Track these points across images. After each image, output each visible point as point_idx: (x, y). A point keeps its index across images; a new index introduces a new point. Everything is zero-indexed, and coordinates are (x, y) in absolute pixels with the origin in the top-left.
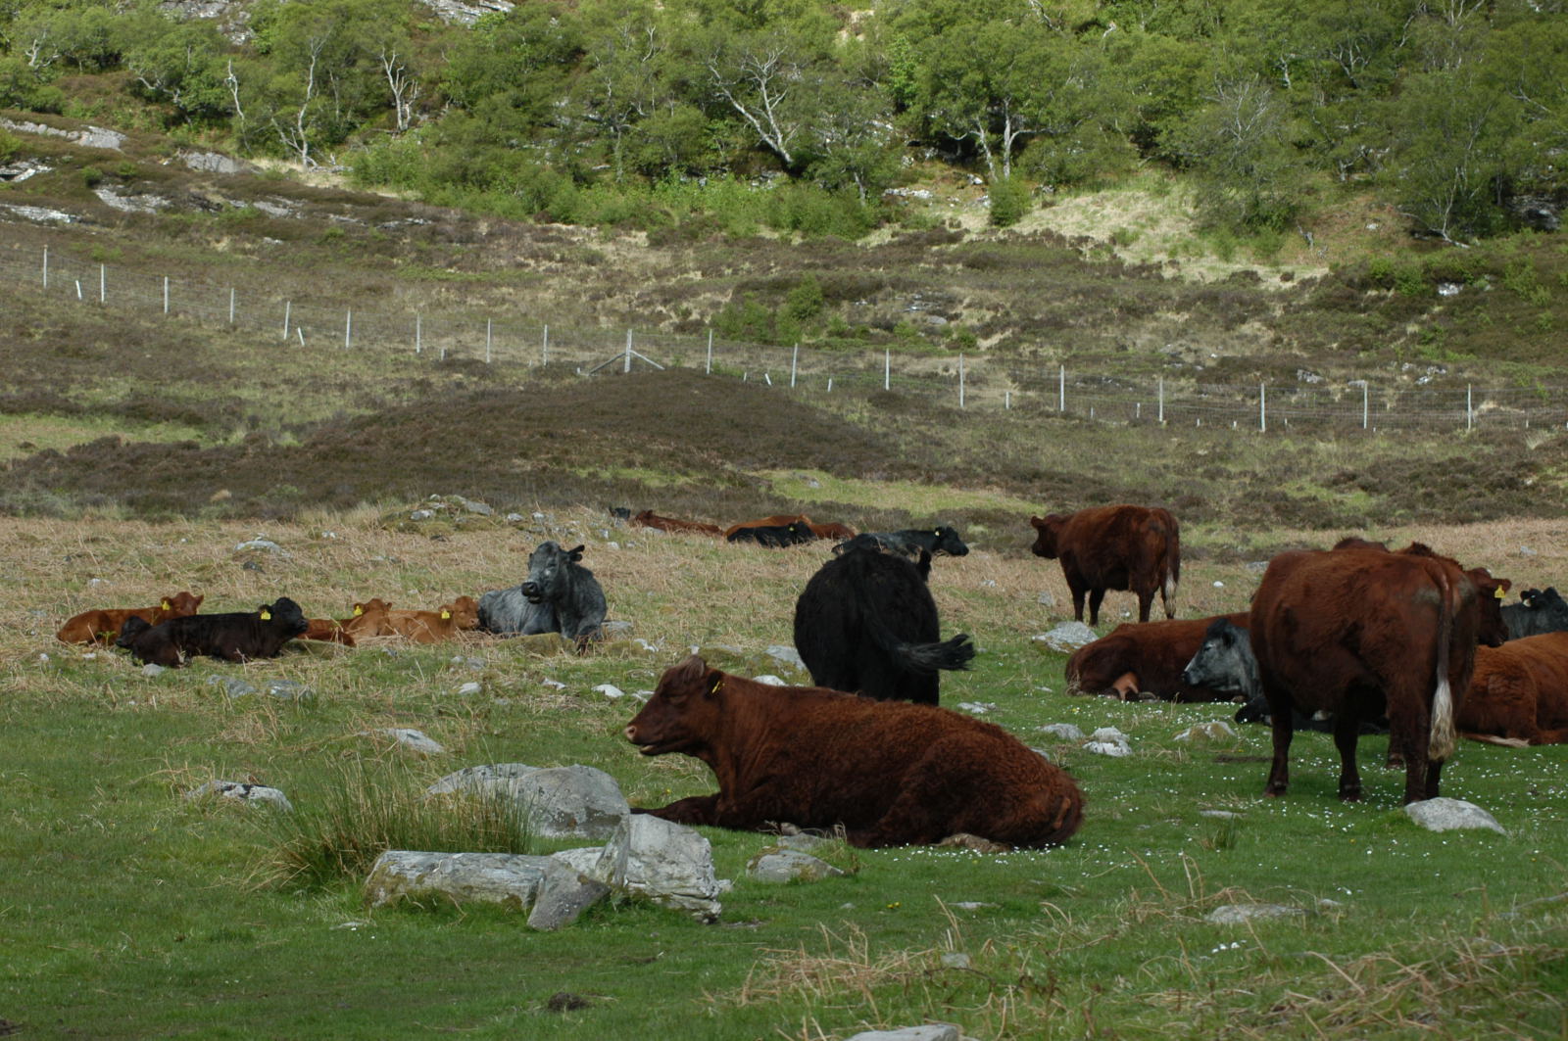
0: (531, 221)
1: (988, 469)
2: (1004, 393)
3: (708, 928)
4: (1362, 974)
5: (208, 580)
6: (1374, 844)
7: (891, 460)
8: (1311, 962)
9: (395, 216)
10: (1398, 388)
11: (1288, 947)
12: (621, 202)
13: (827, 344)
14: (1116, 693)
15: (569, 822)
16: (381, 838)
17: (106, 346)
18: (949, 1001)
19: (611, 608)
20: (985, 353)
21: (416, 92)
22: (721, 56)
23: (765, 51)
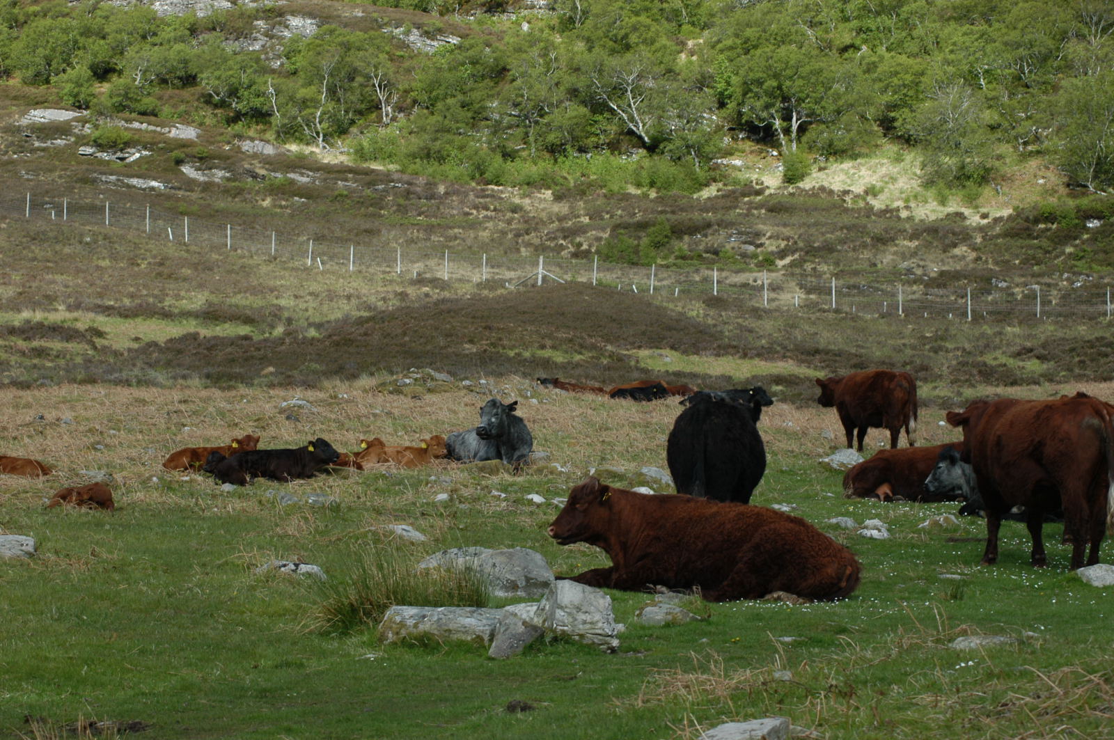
0: (474, 184)
1: (785, 348)
2: (794, 297)
3: (610, 656)
4: (1060, 681)
5: (263, 427)
6: (1057, 595)
7: (719, 342)
8: (1024, 673)
9: (382, 182)
10: (1060, 290)
11: (1007, 664)
12: (533, 170)
13: (674, 264)
14: (878, 496)
15: (513, 586)
16: (388, 598)
17: (189, 272)
18: (780, 702)
19: (535, 443)
20: (781, 270)
21: (395, 98)
22: (600, 72)
23: (630, 67)
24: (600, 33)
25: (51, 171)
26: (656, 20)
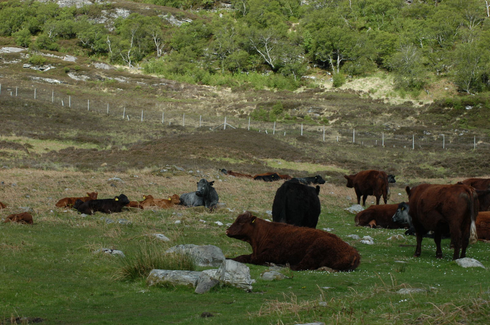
0: (197, 84)
1: (332, 159)
2: (337, 137)
3: (248, 294)
4: (444, 309)
5: (100, 189)
6: (446, 271)
7: (303, 156)
8: (429, 305)
9: (156, 82)
10: (453, 137)
11: (422, 301)
12: (223, 79)
13: (284, 122)
14: (370, 226)
15: (207, 262)
16: (152, 266)
17: (70, 120)
18: (321, 315)
19: (220, 199)
20: (331, 125)
21: (163, 46)
22: (254, 36)
23: (267, 35)
24: (254, 19)
25: (11, 74)
26: (279, 14)
